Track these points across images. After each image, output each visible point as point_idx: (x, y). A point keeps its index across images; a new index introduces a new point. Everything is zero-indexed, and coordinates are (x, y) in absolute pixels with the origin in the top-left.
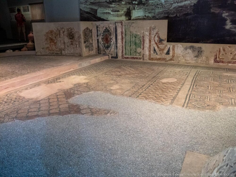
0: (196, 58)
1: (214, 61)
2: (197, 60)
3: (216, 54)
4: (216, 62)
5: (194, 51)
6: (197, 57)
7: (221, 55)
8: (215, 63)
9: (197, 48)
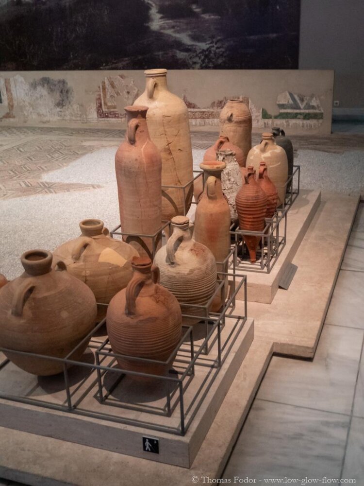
0: (58, 109)
1: (98, 112)
2: (63, 114)
3: (98, 97)
4: (101, 115)
5: (51, 91)
6: (60, 107)
7: (108, 97)
8: (101, 118)
9: (57, 83)
